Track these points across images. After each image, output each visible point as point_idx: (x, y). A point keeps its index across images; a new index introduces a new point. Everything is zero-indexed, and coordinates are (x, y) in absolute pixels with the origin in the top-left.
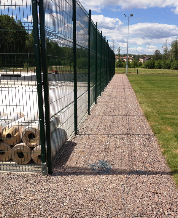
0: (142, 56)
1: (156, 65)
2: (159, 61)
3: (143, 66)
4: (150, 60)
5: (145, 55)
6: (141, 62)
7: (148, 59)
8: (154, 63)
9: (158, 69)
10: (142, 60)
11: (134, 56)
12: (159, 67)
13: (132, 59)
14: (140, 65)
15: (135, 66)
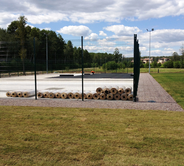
0: (161, 57)
1: (174, 65)
2: (177, 62)
3: (162, 66)
4: (169, 61)
5: (164, 57)
6: (160, 63)
7: (166, 60)
8: (173, 63)
9: (176, 68)
10: (161, 61)
11: (154, 58)
12: (177, 67)
13: (152, 61)
14: (160, 65)
15: (155, 66)
